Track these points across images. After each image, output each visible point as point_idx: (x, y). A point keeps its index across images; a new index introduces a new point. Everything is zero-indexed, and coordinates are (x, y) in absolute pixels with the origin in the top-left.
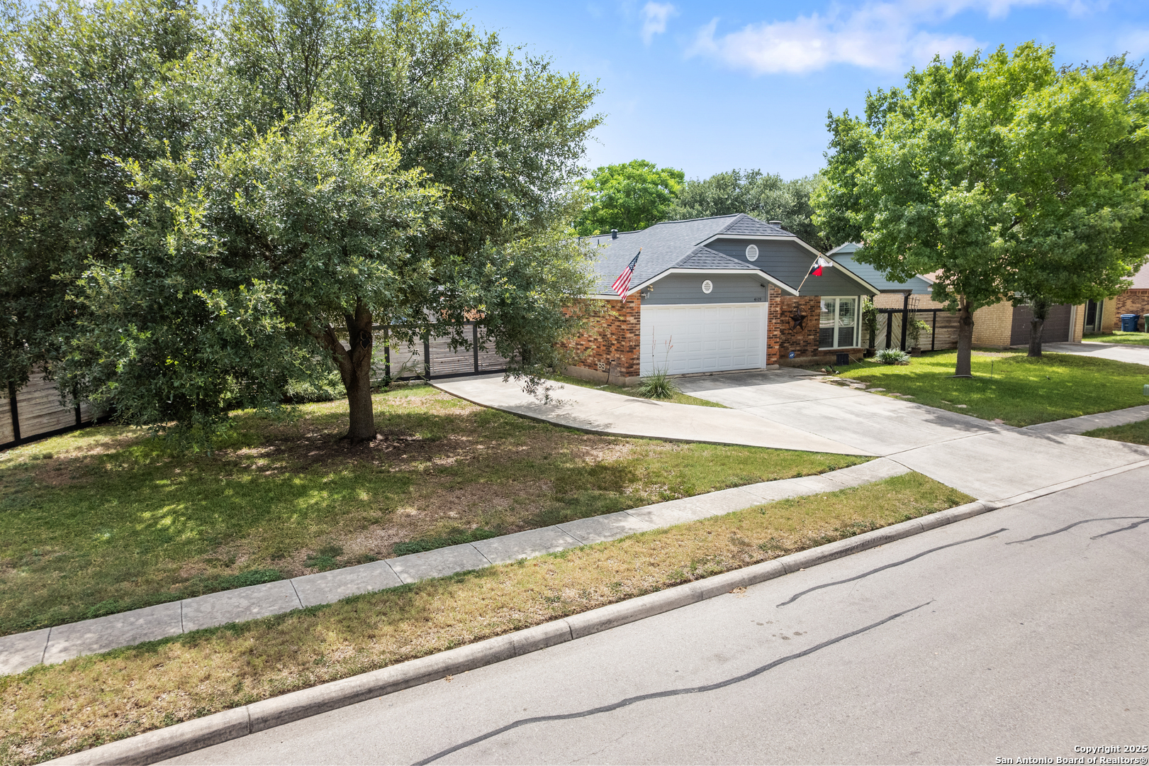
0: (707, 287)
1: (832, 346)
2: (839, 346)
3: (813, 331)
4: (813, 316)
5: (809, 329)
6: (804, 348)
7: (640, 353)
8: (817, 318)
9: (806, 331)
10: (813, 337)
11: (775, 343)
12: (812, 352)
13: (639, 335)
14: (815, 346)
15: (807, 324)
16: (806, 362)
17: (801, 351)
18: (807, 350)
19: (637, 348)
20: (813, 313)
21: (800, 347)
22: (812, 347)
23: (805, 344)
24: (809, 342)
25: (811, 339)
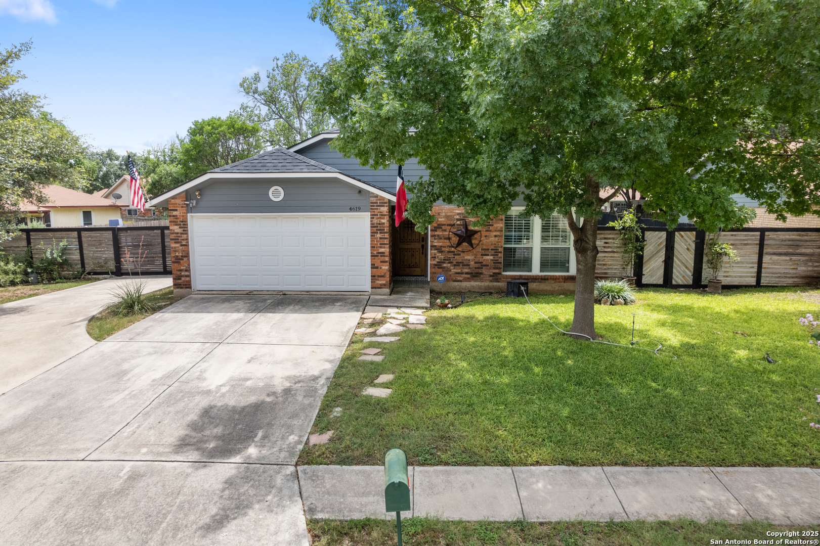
0: (277, 194)
2: (541, 271)
3: (492, 249)
4: (491, 231)
5: (484, 248)
6: (476, 271)
7: (189, 265)
8: (498, 233)
9: (479, 249)
10: (491, 258)
11: (381, 262)
12: (491, 276)
13: (187, 245)
14: (495, 268)
15: (480, 241)
16: (480, 288)
17: (471, 273)
18: (481, 273)
19: (185, 259)
20: (491, 228)
21: (470, 268)
22: (491, 270)
23: (477, 265)
24: (484, 263)
25: (488, 260)
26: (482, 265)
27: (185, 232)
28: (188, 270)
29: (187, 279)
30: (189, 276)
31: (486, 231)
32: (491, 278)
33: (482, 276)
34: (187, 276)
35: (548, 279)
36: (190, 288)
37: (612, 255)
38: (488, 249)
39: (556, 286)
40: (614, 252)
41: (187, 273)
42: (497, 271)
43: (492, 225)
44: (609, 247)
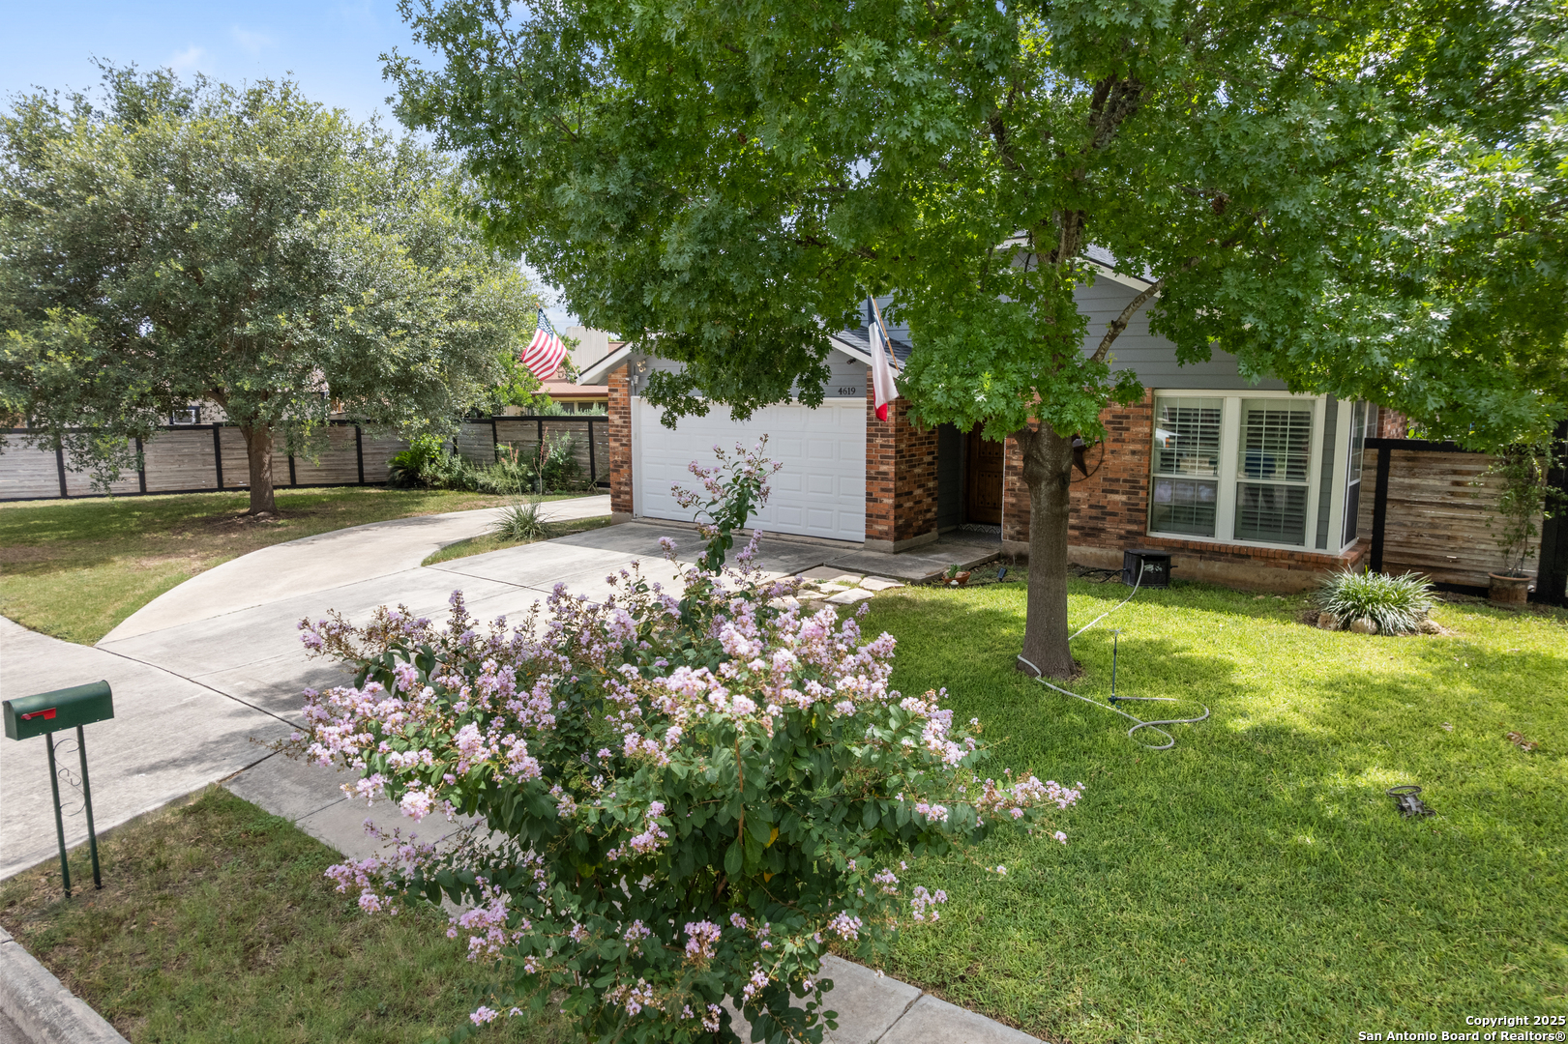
1: (1212, 534)
2: (1236, 537)
3: (1125, 481)
4: (1123, 441)
5: (1110, 476)
6: (1092, 524)
7: (630, 475)
8: (1138, 447)
9: (1098, 479)
10: (1124, 498)
11: (883, 490)
12: (1121, 537)
13: (628, 445)
14: (1130, 522)
15: (1101, 461)
16: (1099, 560)
17: (1082, 528)
18: (1103, 530)
19: (626, 466)
20: (1125, 435)
21: (1079, 517)
22: (1122, 526)
23: (1094, 512)
24: (1109, 509)
25: (1115, 503)
26: (1104, 512)
27: (627, 424)
28: (629, 484)
29: (627, 497)
30: (630, 493)
31: (1115, 440)
32: (1122, 542)
33: (1103, 535)
34: (626, 493)
35: (1248, 556)
36: (631, 511)
37: (1475, 514)
38: (1118, 480)
39: (1268, 574)
40: (1480, 508)
41: (627, 489)
42: (1134, 528)
43: (1128, 429)
44: (1465, 495)
